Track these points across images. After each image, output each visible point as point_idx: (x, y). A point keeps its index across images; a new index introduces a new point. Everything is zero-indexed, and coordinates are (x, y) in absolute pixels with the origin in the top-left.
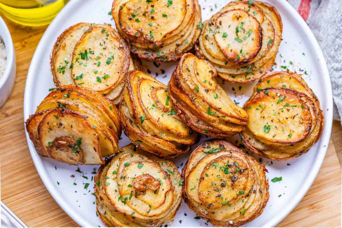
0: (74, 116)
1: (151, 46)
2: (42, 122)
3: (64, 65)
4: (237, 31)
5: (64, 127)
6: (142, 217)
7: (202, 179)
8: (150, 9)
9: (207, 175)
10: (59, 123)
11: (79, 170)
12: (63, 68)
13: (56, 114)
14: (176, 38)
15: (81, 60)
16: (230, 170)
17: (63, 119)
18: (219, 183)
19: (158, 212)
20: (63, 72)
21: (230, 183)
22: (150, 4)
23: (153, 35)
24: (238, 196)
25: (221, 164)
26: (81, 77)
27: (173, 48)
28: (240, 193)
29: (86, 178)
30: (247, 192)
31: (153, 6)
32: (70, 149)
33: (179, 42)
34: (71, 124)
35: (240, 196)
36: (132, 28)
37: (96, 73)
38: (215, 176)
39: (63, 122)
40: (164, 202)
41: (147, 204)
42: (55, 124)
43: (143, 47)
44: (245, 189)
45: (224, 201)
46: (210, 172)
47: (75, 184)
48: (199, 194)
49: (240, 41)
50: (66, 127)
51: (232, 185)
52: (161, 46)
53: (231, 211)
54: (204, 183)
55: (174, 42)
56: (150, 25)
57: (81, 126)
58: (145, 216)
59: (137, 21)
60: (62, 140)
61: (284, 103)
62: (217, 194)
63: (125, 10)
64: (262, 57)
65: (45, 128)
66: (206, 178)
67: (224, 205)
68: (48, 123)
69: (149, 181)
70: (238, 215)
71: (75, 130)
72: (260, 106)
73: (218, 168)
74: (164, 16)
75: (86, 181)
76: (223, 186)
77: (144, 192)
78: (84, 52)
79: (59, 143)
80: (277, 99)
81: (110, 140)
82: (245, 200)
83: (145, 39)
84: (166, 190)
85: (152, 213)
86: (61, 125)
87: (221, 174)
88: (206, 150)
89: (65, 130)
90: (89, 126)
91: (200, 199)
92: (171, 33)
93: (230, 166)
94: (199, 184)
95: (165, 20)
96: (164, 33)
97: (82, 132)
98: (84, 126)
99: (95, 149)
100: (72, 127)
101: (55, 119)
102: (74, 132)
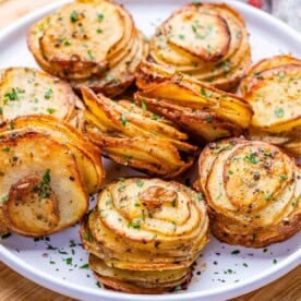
0: (31, 137)
1: (95, 70)
4: (195, 30)
5: (21, 162)
6: (169, 239)
7: (226, 180)
8: (78, 29)
9: (231, 173)
10: (11, 157)
13: (5, 147)
14: (122, 55)
16: (257, 159)
17: (16, 149)
18: (250, 177)
19: (187, 228)
21: (264, 172)
22: (77, 23)
23: (93, 55)
24: (281, 182)
25: (242, 156)
27: (122, 68)
28: (284, 179)
29: (65, 253)
30: (290, 176)
31: (80, 25)
32: (36, 195)
33: (128, 59)
34: (29, 153)
35: (284, 184)
36: (64, 54)
38: (241, 169)
39: (17, 155)
40: (189, 217)
41: (169, 221)
42: (7, 161)
43: (84, 76)
44: (285, 173)
45: (267, 196)
46: (233, 168)
47: (52, 263)
48: (230, 198)
49: (202, 38)
50: (24, 159)
51: (268, 173)
52: (108, 69)
53: (279, 206)
54: (231, 183)
55: (122, 59)
56: (85, 46)
57: (44, 148)
58: (173, 235)
59: (67, 44)
60: (22, 183)
61: (287, 79)
62: (253, 190)
63: (46, 40)
64: (236, 50)
66: (231, 176)
67: (268, 200)
69: (161, 193)
70: (291, 209)
71: (37, 159)
72: (259, 96)
73: (242, 161)
74: (99, 31)
75: (66, 257)
76: (257, 178)
77: (158, 206)
78: (11, 92)
79: (18, 190)
80: (276, 78)
81: (89, 158)
82: (292, 187)
83: (85, 63)
84: (185, 202)
85: (180, 230)
86: (15, 159)
87: (248, 166)
88: (216, 151)
89: (24, 167)
90: (56, 143)
91: (234, 204)
92: (114, 47)
93: (255, 154)
94: (225, 187)
95: (101, 36)
96: (107, 50)
97: (47, 158)
98: (49, 146)
99: (72, 179)
100: (32, 155)
101: (5, 154)
102: (37, 163)
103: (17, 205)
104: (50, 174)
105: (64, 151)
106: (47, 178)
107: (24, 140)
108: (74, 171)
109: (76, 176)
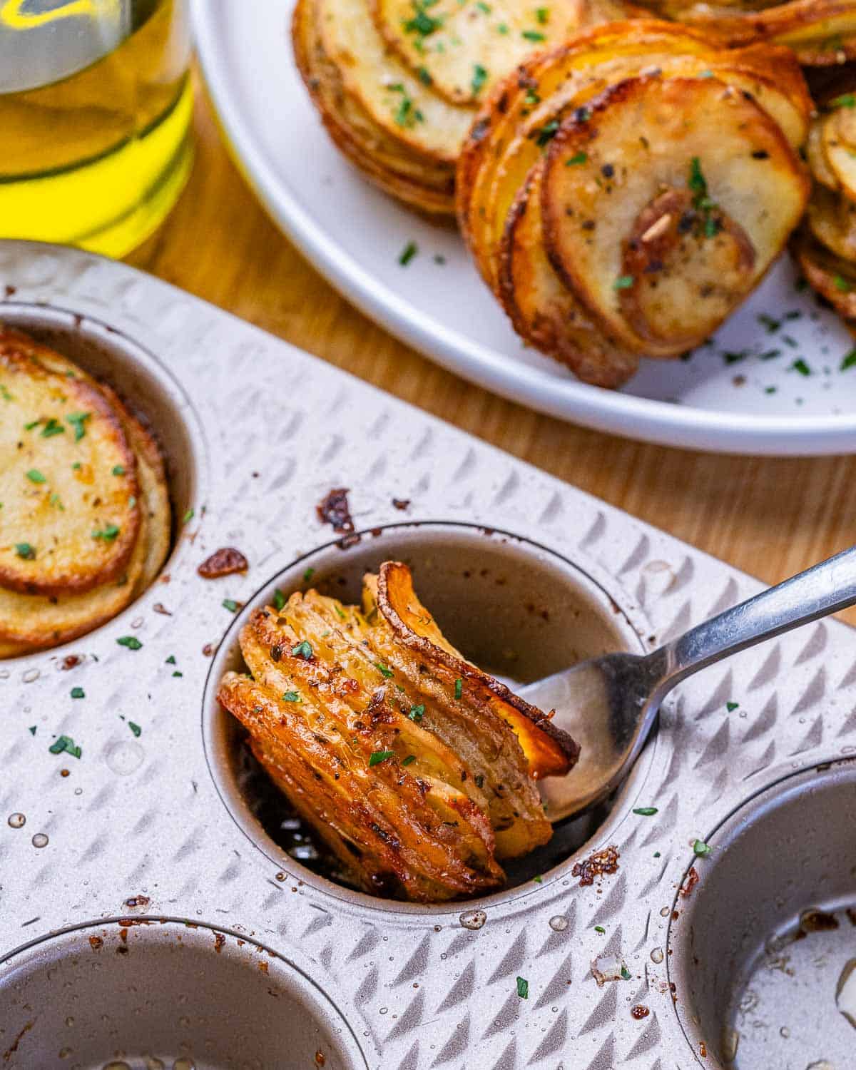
0: (623, 99)
2: (549, 225)
3: (397, 100)
5: (624, 172)
10: (598, 172)
11: (731, 359)
12: (407, 107)
13: (568, 153)
15: (430, 42)
17: (600, 144)
20: (419, 117)
26: (481, 73)
32: (688, 239)
34: (636, 140)
37: (503, 30)
39: (609, 156)
42: (591, 188)
50: (629, 162)
57: (667, 110)
60: (650, 224)
65: (572, 241)
68: (569, 212)
71: (660, 147)
78: (410, 15)
79: (648, 245)
86: (608, 171)
89: (635, 181)
97: (684, 131)
98: (673, 100)
99: (760, 155)
100: (645, 143)
101: (578, 173)
102: (665, 156)
103: (654, 285)
104: (704, 167)
105: (718, 95)
106: (698, 180)
107: (611, 110)
108: (760, 132)
109: (769, 141)
